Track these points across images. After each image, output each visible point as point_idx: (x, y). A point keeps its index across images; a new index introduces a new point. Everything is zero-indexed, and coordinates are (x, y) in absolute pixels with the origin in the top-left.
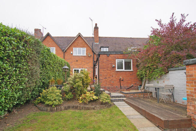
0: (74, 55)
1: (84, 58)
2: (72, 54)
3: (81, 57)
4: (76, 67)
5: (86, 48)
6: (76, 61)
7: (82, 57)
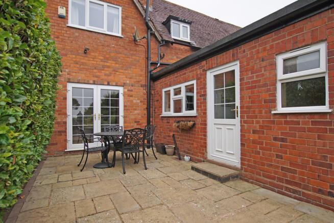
0: (70, 25)
1: (113, 43)
2: (61, 17)
3: (102, 38)
4: (81, 76)
5: (120, 8)
6: (81, 51)
7: (108, 38)
